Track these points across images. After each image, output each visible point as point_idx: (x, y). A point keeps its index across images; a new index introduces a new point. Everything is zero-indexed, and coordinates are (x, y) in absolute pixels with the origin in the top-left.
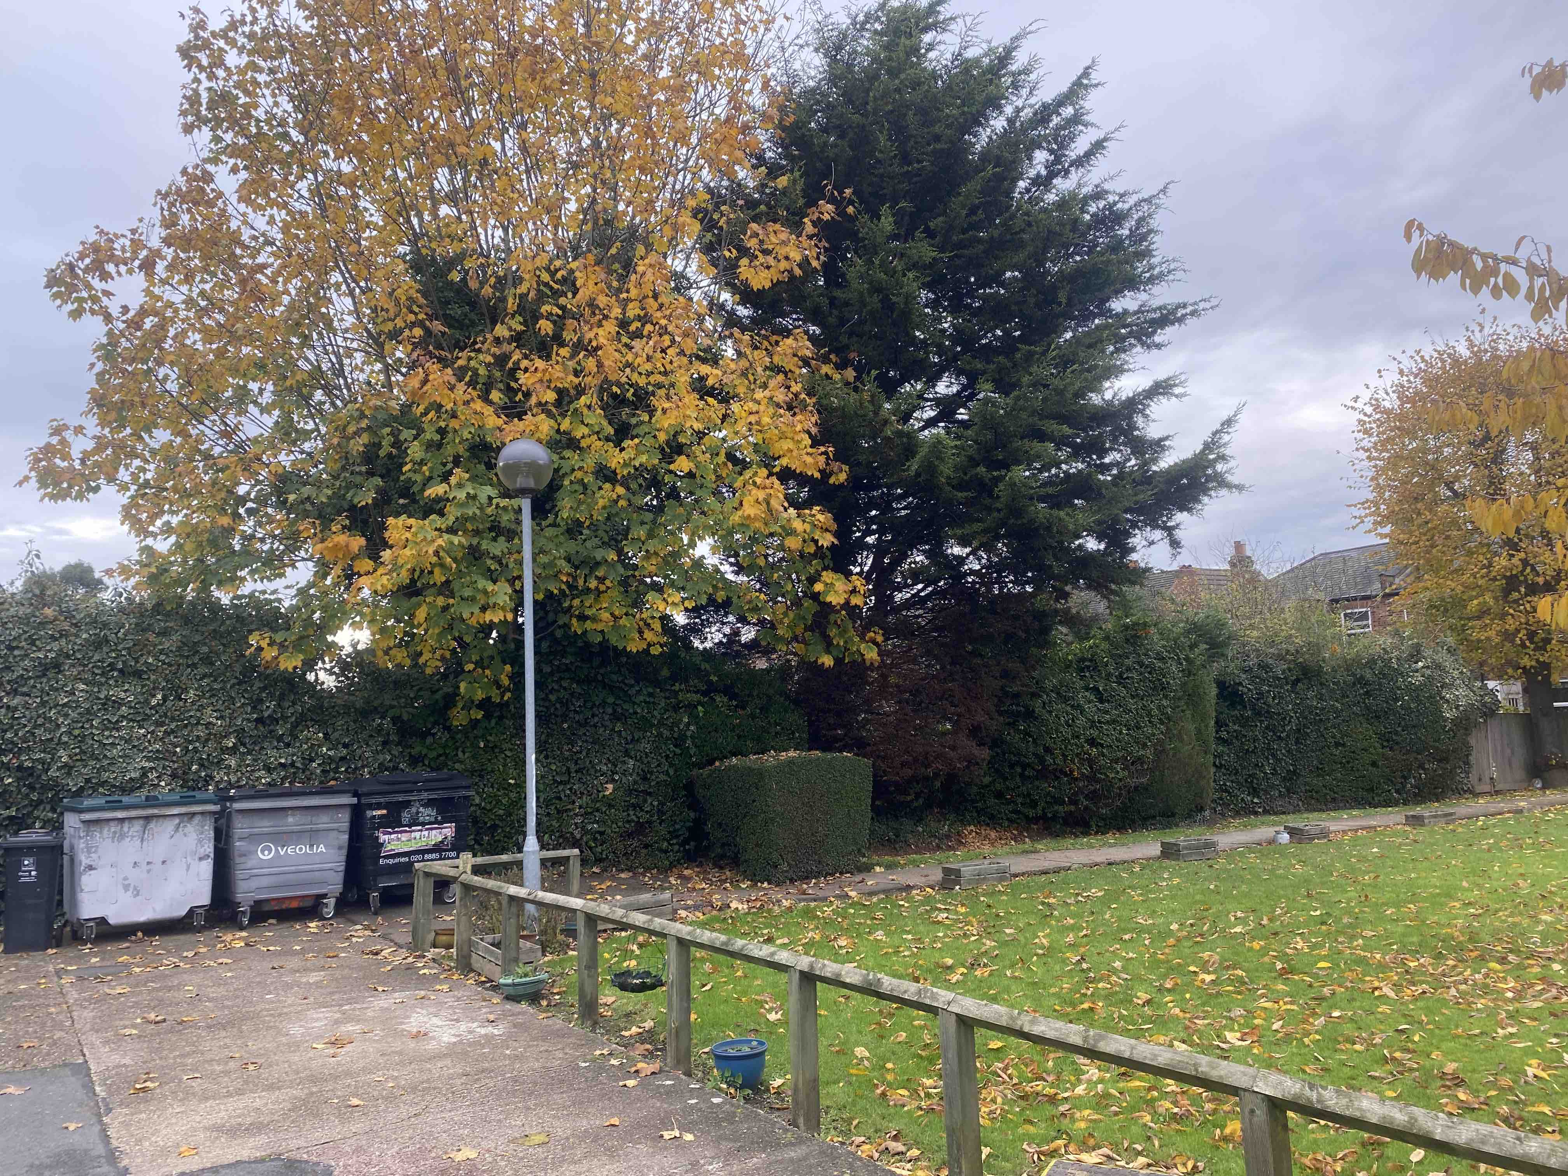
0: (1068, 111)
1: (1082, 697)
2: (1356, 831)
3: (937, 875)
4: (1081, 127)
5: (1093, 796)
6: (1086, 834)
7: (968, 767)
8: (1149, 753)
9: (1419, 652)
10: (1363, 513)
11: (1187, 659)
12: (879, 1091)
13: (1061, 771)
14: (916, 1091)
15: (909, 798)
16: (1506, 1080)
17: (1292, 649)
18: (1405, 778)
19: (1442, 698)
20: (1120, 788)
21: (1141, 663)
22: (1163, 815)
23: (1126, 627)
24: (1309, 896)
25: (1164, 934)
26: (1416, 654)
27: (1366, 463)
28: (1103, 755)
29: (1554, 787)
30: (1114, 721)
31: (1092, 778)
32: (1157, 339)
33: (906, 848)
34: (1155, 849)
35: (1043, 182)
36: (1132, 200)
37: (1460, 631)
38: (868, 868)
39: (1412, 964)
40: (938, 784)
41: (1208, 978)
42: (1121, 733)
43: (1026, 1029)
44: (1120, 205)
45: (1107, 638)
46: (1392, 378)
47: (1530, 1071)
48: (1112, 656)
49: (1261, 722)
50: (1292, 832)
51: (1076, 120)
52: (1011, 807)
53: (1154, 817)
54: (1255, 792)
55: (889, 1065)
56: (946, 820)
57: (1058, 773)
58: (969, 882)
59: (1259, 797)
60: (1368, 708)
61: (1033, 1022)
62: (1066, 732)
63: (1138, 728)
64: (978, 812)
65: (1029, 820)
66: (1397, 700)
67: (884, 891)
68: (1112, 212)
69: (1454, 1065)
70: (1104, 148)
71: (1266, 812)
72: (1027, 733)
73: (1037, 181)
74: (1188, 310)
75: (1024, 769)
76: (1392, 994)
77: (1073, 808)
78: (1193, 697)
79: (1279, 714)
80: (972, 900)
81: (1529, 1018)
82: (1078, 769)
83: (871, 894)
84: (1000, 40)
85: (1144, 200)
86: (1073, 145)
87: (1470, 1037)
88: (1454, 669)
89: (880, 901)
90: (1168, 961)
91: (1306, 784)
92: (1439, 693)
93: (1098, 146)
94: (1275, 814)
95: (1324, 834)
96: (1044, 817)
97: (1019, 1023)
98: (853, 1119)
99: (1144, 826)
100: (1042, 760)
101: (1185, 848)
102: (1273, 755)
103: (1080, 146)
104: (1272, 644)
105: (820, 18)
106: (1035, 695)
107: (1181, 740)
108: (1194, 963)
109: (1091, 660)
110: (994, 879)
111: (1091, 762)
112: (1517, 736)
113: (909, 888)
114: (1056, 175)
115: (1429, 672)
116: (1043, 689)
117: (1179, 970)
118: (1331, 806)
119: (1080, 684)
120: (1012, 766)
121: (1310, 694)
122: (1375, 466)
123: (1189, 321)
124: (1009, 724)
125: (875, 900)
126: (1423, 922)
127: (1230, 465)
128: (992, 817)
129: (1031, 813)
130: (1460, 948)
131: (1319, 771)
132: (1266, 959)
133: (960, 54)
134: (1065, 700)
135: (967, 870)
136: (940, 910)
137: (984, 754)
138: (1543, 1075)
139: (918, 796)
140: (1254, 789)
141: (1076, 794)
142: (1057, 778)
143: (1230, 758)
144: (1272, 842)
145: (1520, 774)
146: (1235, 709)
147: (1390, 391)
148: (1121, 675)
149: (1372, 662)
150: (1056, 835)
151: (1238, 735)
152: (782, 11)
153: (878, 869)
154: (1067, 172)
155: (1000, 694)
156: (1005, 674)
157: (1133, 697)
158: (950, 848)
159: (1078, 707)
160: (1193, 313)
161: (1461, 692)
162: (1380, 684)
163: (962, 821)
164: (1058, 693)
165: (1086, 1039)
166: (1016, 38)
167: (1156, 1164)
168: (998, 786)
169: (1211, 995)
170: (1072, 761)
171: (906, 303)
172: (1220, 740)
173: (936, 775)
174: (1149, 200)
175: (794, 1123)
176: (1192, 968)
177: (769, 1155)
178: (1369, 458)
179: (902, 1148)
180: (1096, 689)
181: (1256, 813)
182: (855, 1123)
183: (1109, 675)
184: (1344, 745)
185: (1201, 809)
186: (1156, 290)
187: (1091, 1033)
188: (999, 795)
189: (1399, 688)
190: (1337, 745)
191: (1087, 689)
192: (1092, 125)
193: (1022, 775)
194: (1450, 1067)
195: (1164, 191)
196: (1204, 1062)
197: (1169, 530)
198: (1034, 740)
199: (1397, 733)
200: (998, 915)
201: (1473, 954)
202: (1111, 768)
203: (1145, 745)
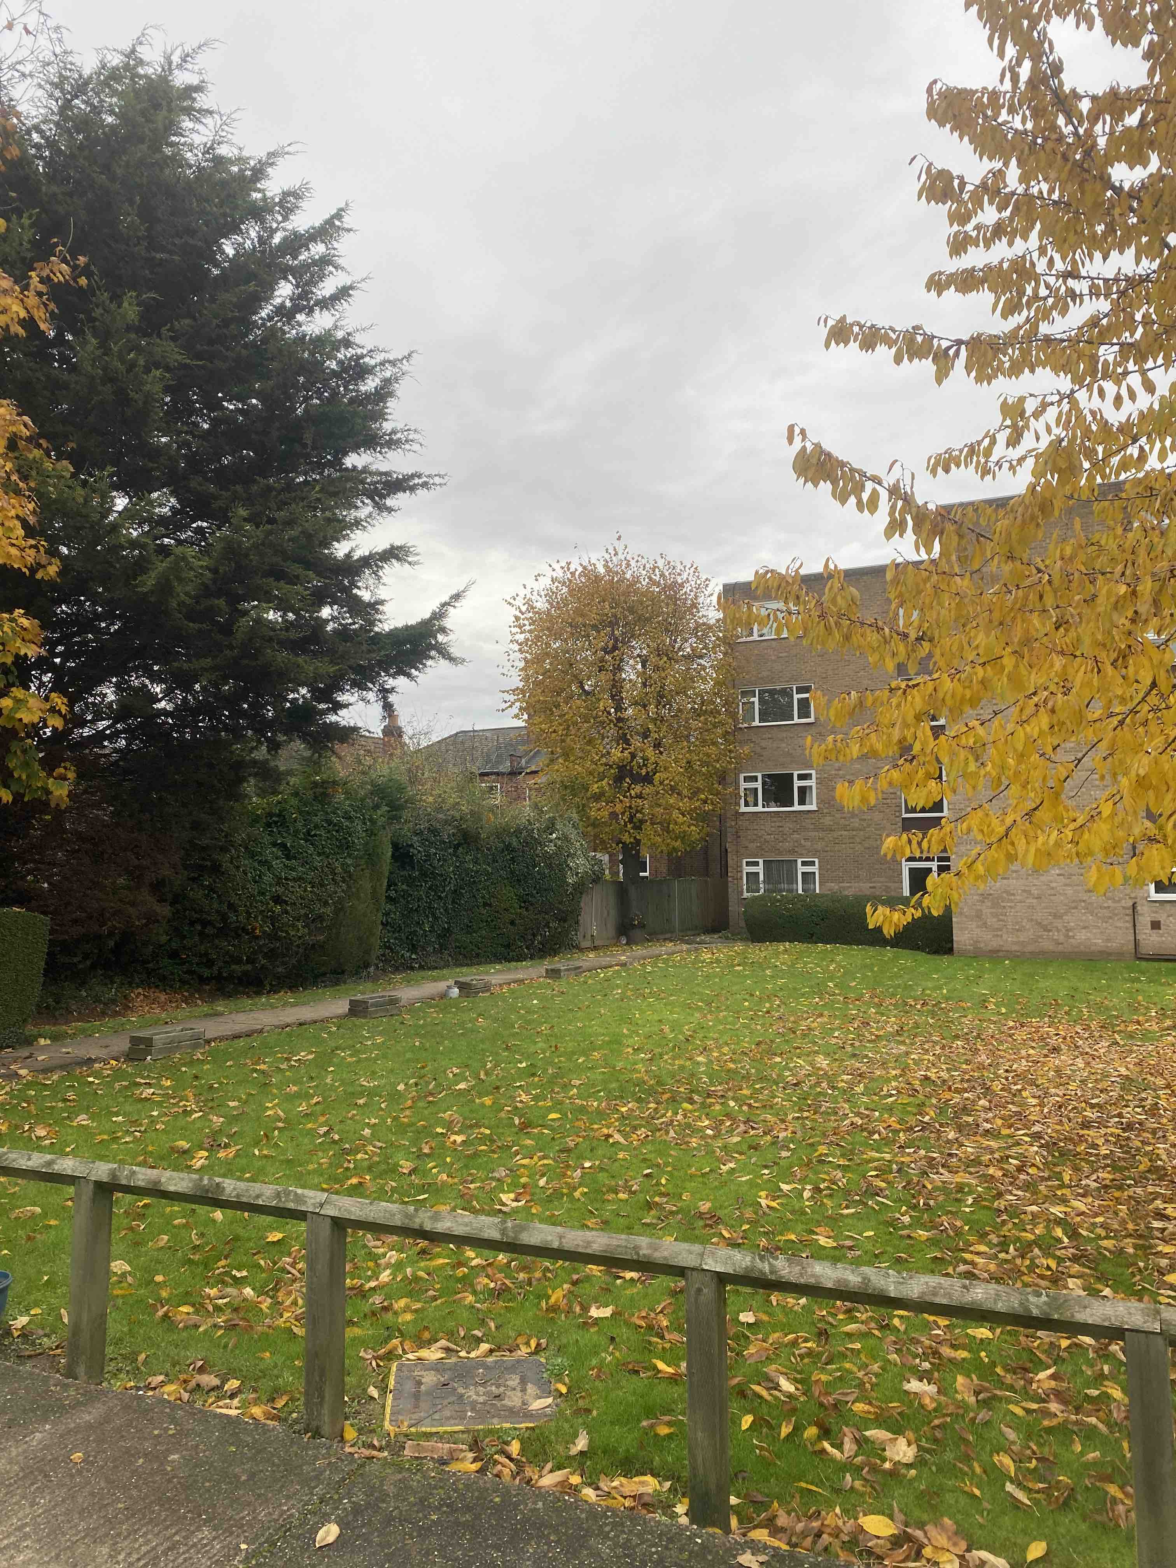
0: (318, 249)
1: (269, 853)
2: (509, 984)
3: (123, 1044)
4: (331, 268)
5: (272, 955)
6: (258, 993)
7: (146, 925)
8: (328, 910)
9: (553, 824)
10: (512, 698)
11: (371, 820)
12: (160, 1313)
13: (243, 929)
14: (202, 1305)
15: (75, 960)
16: (749, 1213)
17: (457, 816)
18: (534, 935)
19: (568, 866)
20: (298, 946)
21: (330, 822)
22: (334, 972)
23: (315, 784)
24: (508, 1048)
25: (394, 1097)
26: (551, 827)
27: (518, 655)
28: (287, 912)
29: (637, 944)
30: (300, 879)
31: (273, 937)
32: (389, 502)
33: (67, 1016)
34: (341, 1006)
35: (286, 314)
36: (380, 357)
37: (582, 810)
38: (29, 1041)
39: (624, 1109)
40: (112, 943)
41: (459, 1139)
42: (305, 890)
43: (428, 1227)
44: (367, 359)
45: (296, 794)
46: (545, 582)
47: (764, 1202)
48: (301, 813)
49: (426, 882)
50: (462, 986)
51: (325, 261)
52: (185, 967)
53: (324, 974)
54: (413, 949)
55: (159, 1278)
56: (112, 982)
57: (240, 931)
58: (160, 1051)
59: (416, 953)
60: (512, 872)
61: (436, 1217)
62: (253, 888)
63: (322, 885)
64: (149, 974)
65: (202, 980)
66: (534, 866)
67: (62, 1067)
68: (357, 364)
69: (708, 1205)
70: (350, 295)
71: (421, 968)
72: (211, 889)
73: (280, 310)
74: (420, 481)
75: (204, 927)
76: (622, 1140)
77: (249, 967)
78: (371, 857)
79: (442, 875)
80: (172, 1071)
81: (737, 1152)
82: (260, 927)
83: (47, 1070)
84: (255, 151)
85: (389, 362)
86: (321, 285)
87: (703, 1175)
88: (578, 843)
89: (62, 1079)
90: (413, 1124)
91: (457, 940)
92: (566, 861)
93: (343, 293)
94: (429, 969)
95: (487, 988)
96: (219, 978)
97: (417, 1220)
98: (137, 1354)
99: (315, 984)
100: (224, 917)
101: (372, 1005)
102: (433, 915)
103: (327, 288)
104: (439, 809)
105: (58, 50)
106: (224, 849)
107: (359, 898)
108: (438, 1125)
109: (279, 816)
110: (188, 1046)
111: (273, 919)
112: (612, 901)
113: (90, 1061)
114: (300, 311)
115: (559, 843)
116: (232, 844)
117: (426, 1132)
118: (475, 961)
119: (267, 839)
120: (192, 923)
121: (468, 858)
122: (525, 659)
123: (420, 492)
124: (194, 879)
125: (55, 1077)
126: (614, 1068)
127: (449, 638)
128: (163, 979)
129: (206, 973)
130: (651, 1092)
131: (469, 929)
132: (503, 1115)
133: (212, 148)
134: (252, 855)
135: (160, 1036)
136: (140, 1084)
137: (165, 910)
138: (774, 1204)
139: (86, 957)
140: (413, 945)
141: (255, 953)
142: (238, 936)
143: (396, 916)
144: (444, 996)
145: (611, 931)
146: (404, 869)
147: (543, 593)
148: (309, 832)
149: (518, 831)
150: (228, 996)
151: (406, 895)
152: (24, 20)
153: (42, 1041)
154: (311, 311)
155: (187, 846)
156: (196, 826)
157: (319, 854)
158: (116, 1014)
159: (265, 863)
160: (425, 485)
161: (581, 861)
162: (523, 852)
163: (130, 984)
164: (246, 848)
165: (503, 1231)
166: (271, 155)
167: (499, 1349)
168: (174, 945)
169: (468, 1156)
170: (256, 917)
171: (145, 403)
172: (389, 899)
173: (111, 934)
174: (393, 363)
175: (70, 1373)
176: (439, 1130)
177: (54, 1424)
178: (520, 650)
179: (216, 1382)
180: (283, 846)
181: (412, 968)
182: (142, 1357)
183: (297, 832)
184: (490, 905)
185: (367, 966)
186: (391, 454)
187: (509, 1224)
188: (174, 955)
189: (537, 856)
190: (485, 905)
191: (275, 844)
192: (343, 269)
193: (201, 934)
194: (705, 1206)
195: (408, 357)
196: (644, 1244)
197: (385, 692)
198: (219, 896)
199: (532, 896)
200: (211, 1087)
201: (665, 1097)
202: (293, 926)
203: (326, 903)
